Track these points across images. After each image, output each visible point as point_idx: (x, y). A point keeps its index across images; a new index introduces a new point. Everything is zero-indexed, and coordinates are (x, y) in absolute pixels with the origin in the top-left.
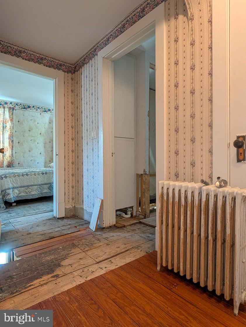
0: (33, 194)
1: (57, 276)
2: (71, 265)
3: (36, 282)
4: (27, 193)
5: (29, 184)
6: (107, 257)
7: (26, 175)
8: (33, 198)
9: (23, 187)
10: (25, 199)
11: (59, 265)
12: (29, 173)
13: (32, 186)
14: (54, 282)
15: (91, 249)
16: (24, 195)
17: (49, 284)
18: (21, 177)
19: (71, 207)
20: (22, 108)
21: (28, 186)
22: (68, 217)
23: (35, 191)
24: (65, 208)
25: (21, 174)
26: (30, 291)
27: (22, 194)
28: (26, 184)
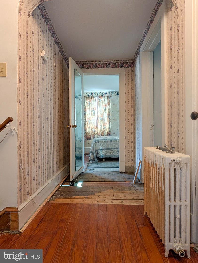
0: (115, 154)
1: (87, 198)
2: (99, 196)
3: (77, 197)
4: (111, 154)
5: (113, 148)
6: (123, 199)
7: (110, 141)
8: (115, 157)
9: (109, 149)
10: (109, 157)
11: (94, 194)
12: (112, 140)
13: (114, 149)
14: (83, 199)
15: (119, 192)
16: (109, 154)
17: (81, 199)
18: (107, 143)
19: (131, 166)
20: (116, 95)
21: (112, 149)
22: (128, 173)
23: (116, 153)
24: (126, 166)
25: (107, 141)
26: (71, 199)
27: (108, 154)
28: (110, 148)
